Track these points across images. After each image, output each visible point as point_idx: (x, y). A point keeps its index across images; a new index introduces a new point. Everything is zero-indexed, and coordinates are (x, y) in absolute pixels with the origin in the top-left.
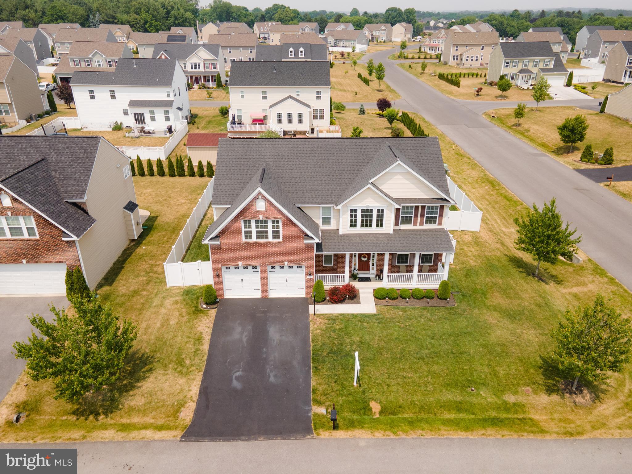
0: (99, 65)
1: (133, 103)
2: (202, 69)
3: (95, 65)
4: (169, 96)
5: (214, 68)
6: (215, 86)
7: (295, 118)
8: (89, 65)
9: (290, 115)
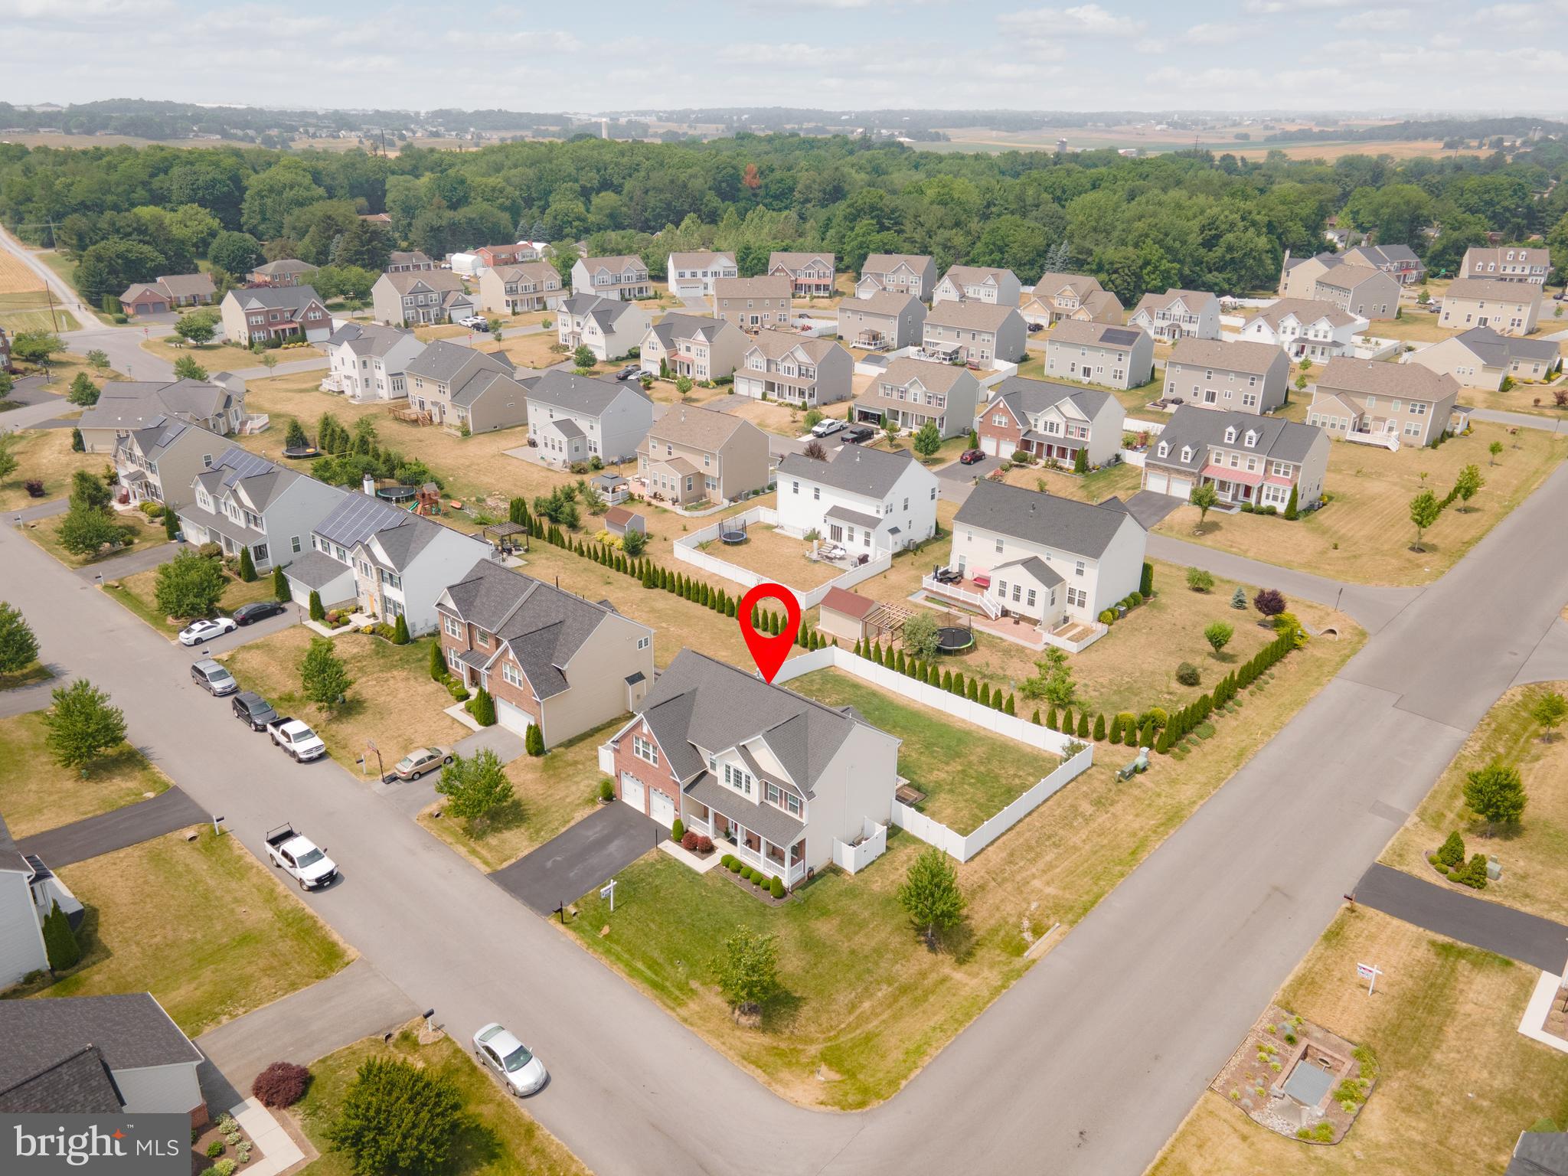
0: (915, 400)
1: (836, 512)
2: (1061, 434)
3: (910, 398)
4: (878, 512)
5: (1083, 436)
6: (1073, 468)
7: (1024, 596)
8: (901, 397)
9: (1018, 589)
